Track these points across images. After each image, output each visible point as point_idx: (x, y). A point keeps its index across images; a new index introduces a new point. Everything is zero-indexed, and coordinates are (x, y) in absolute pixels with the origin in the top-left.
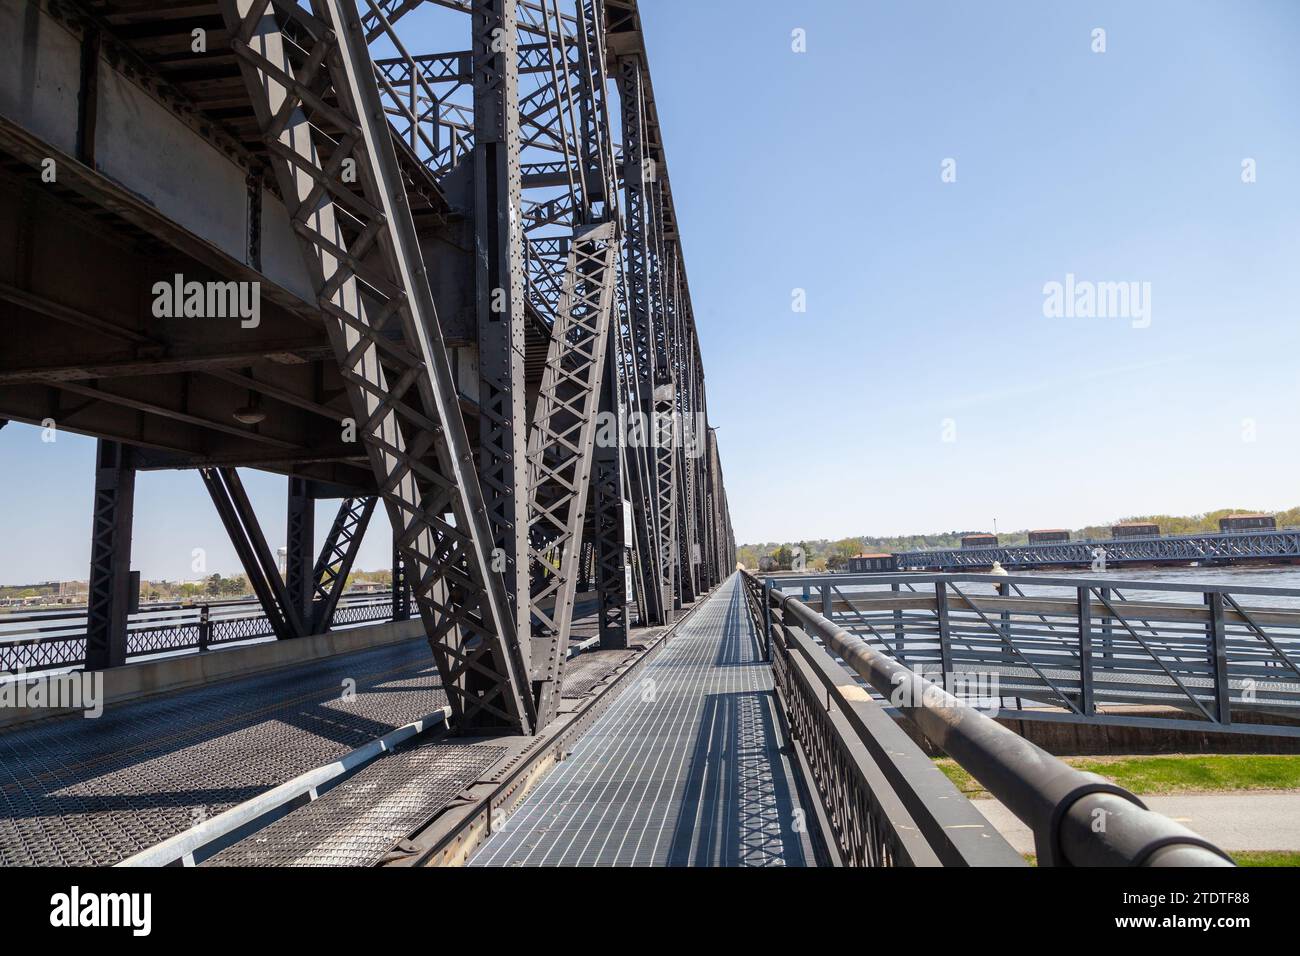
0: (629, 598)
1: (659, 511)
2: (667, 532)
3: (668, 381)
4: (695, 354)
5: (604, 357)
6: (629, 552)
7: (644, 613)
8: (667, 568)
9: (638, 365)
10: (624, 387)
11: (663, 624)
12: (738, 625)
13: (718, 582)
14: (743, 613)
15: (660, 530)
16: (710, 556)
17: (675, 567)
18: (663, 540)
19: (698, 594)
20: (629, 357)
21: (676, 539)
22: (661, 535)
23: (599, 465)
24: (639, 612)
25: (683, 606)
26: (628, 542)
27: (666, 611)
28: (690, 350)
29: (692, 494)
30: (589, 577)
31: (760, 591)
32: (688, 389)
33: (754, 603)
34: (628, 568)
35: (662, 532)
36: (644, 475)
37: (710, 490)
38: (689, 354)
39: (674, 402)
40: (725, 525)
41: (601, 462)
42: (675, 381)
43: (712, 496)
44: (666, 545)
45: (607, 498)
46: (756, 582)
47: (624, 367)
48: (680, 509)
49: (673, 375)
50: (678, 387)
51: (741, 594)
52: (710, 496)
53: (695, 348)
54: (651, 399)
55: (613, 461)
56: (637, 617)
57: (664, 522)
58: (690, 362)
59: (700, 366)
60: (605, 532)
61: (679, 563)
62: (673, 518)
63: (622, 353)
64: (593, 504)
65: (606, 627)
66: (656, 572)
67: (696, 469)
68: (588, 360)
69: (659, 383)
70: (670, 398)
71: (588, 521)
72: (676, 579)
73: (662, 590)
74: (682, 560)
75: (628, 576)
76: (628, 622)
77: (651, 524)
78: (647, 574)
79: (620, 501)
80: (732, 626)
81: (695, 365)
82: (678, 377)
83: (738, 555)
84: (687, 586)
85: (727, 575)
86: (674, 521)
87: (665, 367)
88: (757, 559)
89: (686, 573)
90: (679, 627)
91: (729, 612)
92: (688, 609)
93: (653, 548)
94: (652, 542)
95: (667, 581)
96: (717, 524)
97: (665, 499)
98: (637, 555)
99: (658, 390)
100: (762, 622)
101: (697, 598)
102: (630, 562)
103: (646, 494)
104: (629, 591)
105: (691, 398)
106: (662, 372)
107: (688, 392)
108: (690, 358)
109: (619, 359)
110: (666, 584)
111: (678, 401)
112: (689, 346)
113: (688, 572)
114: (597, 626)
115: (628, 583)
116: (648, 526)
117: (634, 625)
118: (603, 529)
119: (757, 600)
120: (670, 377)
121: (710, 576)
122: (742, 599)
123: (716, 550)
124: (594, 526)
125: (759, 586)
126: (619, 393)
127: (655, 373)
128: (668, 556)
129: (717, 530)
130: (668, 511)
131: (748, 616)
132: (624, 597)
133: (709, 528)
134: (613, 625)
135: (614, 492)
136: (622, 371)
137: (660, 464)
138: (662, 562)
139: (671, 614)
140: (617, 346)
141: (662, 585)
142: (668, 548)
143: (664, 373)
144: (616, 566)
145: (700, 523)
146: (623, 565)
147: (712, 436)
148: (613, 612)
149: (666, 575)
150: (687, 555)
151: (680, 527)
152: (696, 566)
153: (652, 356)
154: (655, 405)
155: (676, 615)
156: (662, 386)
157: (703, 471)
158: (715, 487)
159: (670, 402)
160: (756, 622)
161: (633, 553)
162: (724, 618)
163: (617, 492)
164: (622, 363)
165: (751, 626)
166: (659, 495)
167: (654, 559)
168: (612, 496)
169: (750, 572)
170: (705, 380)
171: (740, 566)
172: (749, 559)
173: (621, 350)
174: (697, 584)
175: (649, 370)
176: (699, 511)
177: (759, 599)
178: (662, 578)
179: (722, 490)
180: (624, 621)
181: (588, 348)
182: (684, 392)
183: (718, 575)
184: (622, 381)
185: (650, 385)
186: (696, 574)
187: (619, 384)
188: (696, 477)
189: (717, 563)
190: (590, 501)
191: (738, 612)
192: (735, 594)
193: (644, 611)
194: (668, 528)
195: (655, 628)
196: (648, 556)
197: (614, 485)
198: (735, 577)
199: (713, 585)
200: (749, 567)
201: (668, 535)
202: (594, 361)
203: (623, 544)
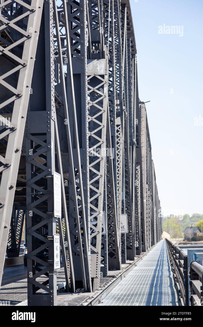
0: (57, 266)
1: (89, 183)
2: (96, 203)
3: (100, 56)
4: (128, 29)
5: (38, 33)
6: (59, 222)
7: (71, 281)
8: (95, 238)
9: (72, 40)
10: (57, 61)
11: (88, 291)
12: (161, 293)
13: (144, 251)
14: (166, 281)
15: (89, 200)
16: (137, 226)
17: (103, 236)
18: (92, 210)
19: (124, 262)
20: (63, 31)
21: (104, 209)
22: (89, 205)
23: (32, 138)
24: (66, 278)
25: (110, 273)
26: (57, 213)
27: (93, 279)
28: (123, 26)
29: (121, 166)
30: (20, 243)
31: (182, 262)
32: (120, 64)
33: (177, 272)
34: (57, 238)
35: (91, 203)
36: (75, 147)
37: (139, 162)
38: (123, 29)
39: (106, 77)
40: (152, 196)
41: (33, 135)
42: (107, 57)
43: (141, 168)
44: (95, 215)
45: (39, 170)
46: (179, 252)
47: (58, 41)
48: (109, 181)
49: (106, 49)
50: (111, 62)
51: (165, 263)
52: (138, 167)
53: (128, 24)
54: (84, 73)
55: (45, 134)
56: (65, 283)
57: (93, 193)
58: (123, 36)
59: (133, 41)
60: (36, 203)
61: (106, 232)
62: (101, 190)
63: (56, 27)
64: (25, 173)
65: (34, 293)
66: (84, 241)
67: (126, 142)
68: (22, 36)
69: (92, 57)
70: (102, 72)
71: (20, 189)
72: (103, 248)
73: (89, 258)
74: (109, 229)
75: (57, 245)
76: (56, 288)
77: (80, 195)
78: (75, 242)
79: (50, 173)
80: (156, 293)
81: (128, 40)
82: (111, 52)
83: (164, 225)
84: (113, 254)
85: (153, 244)
86: (102, 193)
87: (99, 42)
88: (182, 229)
89: (113, 243)
90: (105, 294)
91: (153, 280)
92: (113, 277)
93: (82, 218)
94: (81, 213)
95: (95, 250)
96: (145, 195)
97: (95, 171)
98: (66, 225)
99: (91, 64)
100: (183, 292)
101: (122, 266)
102: (59, 232)
103: (77, 165)
104: (57, 259)
105: (123, 72)
106: (95, 46)
107: (120, 67)
108: (123, 33)
109: (53, 31)
110: (93, 252)
111: (110, 76)
112: (123, 22)
113: (115, 241)
114: (26, 290)
115: (57, 252)
116: (78, 197)
117: (61, 291)
118: (34, 198)
119: (179, 270)
120: (103, 52)
121: (136, 245)
122: (166, 268)
123: (142, 219)
124: (25, 195)
125: (181, 257)
126: (53, 67)
127: (89, 48)
128: (96, 225)
129: (145, 201)
130: (97, 182)
131: (171, 284)
132: (52, 265)
133: (136, 199)
134: (41, 291)
135: (45, 165)
136: (56, 44)
137: (90, 137)
138: (90, 232)
139: (97, 282)
140: (51, 22)
141: (89, 253)
142: (96, 218)
143: (97, 48)
144: (46, 235)
145: (127, 194)
146: (52, 235)
147: (143, 110)
148: (41, 279)
149: (94, 244)
150: (115, 225)
151: (109, 198)
152: (123, 235)
153: (86, 30)
154: (87, 79)
155: (101, 282)
156: (95, 61)
157: (132, 144)
158: (144, 159)
159: (103, 76)
160: (179, 292)
161: (62, 222)
162: (148, 286)
163: (47, 165)
164: (56, 36)
165: (173, 294)
166: (89, 167)
167: (82, 229)
168: (44, 168)
169: (174, 242)
170: (137, 55)
171: (165, 235)
172: (174, 228)
173: (56, 23)
174: (123, 252)
175: (83, 45)
176: (127, 183)
177: (182, 269)
178: (89, 247)
179: (150, 162)
180: (52, 288)
181: (23, 24)
182: (116, 67)
183: (144, 244)
184: (56, 54)
185: (83, 60)
186: (123, 242)
187: (53, 57)
188: (126, 149)
189: (143, 232)
190: (22, 171)
191: (161, 280)
192: (160, 263)
193: (71, 278)
194: (97, 200)
195: (82, 295)
196: (76, 225)
197: (45, 157)
198: (160, 245)
199: (138, 254)
200: (175, 237)
201: (97, 206)
202: (29, 37)
203: (53, 214)
